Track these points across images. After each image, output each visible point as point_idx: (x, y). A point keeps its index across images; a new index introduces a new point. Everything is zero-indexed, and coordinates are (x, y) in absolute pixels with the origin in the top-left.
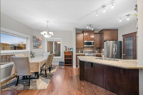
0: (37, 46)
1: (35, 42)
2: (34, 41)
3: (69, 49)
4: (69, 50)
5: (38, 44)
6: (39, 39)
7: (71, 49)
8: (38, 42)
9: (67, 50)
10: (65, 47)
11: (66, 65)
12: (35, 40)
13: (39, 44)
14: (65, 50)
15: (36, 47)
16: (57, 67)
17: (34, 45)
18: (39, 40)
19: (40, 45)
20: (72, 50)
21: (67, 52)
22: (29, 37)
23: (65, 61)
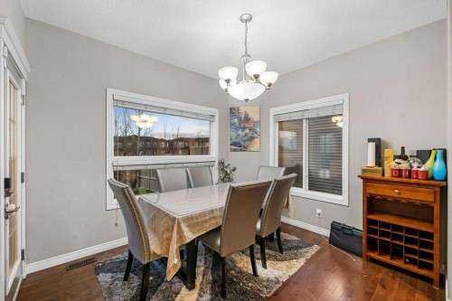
0: (242, 143)
1: (236, 129)
2: (234, 124)
3: (404, 157)
4: (404, 165)
5: (246, 135)
6: (250, 115)
7: (423, 156)
8: (245, 128)
9: (390, 165)
10: (372, 146)
11: (375, 255)
12: (236, 120)
13: (250, 134)
14: (371, 162)
15: (238, 146)
16: (316, 248)
17: (235, 140)
18: (247, 119)
19: (252, 139)
20: (434, 166)
21: (388, 175)
22: (216, 112)
23: (369, 230)
